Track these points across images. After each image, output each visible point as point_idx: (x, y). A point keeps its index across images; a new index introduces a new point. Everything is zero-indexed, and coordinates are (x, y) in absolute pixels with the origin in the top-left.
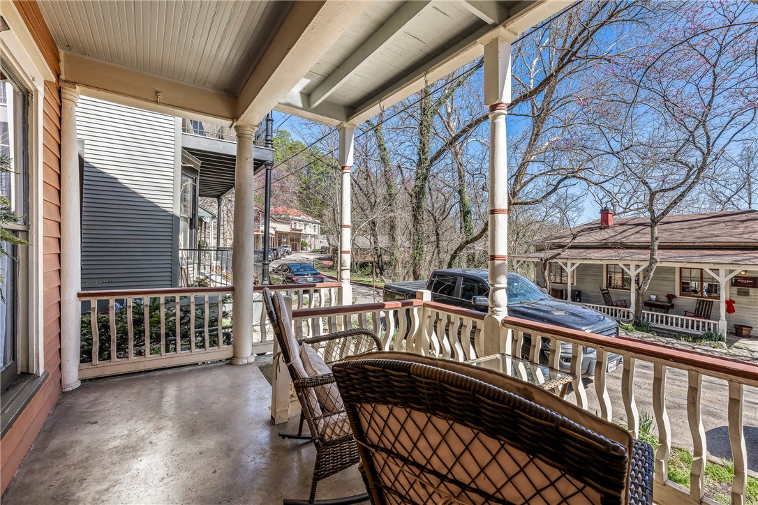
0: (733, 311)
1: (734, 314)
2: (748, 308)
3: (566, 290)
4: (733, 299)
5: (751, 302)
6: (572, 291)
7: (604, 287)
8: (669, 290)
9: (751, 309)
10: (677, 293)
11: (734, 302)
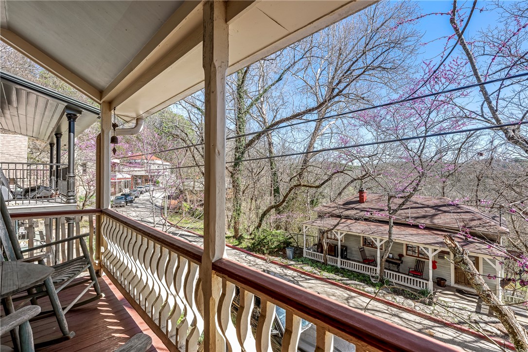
0: (436, 268)
1: (436, 270)
2: (444, 267)
3: (338, 246)
4: (436, 260)
5: (446, 263)
6: (341, 245)
7: (362, 245)
8: (399, 251)
9: (446, 267)
10: (404, 254)
11: (436, 262)
